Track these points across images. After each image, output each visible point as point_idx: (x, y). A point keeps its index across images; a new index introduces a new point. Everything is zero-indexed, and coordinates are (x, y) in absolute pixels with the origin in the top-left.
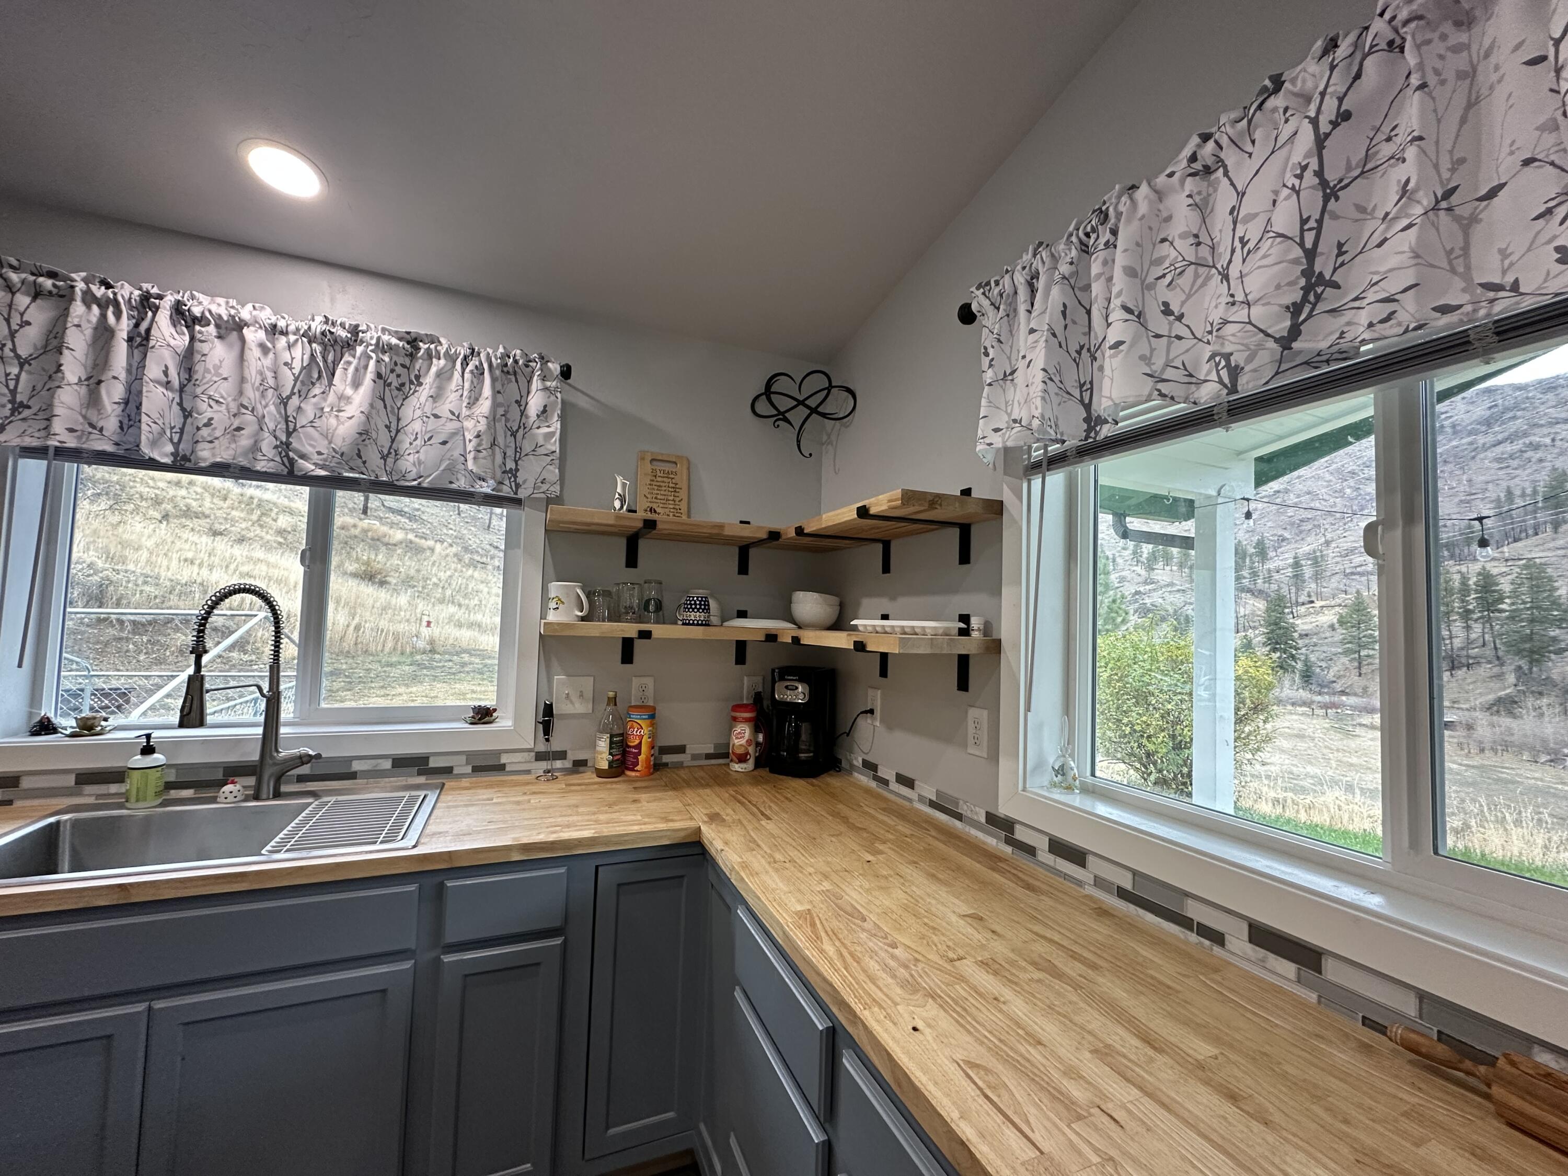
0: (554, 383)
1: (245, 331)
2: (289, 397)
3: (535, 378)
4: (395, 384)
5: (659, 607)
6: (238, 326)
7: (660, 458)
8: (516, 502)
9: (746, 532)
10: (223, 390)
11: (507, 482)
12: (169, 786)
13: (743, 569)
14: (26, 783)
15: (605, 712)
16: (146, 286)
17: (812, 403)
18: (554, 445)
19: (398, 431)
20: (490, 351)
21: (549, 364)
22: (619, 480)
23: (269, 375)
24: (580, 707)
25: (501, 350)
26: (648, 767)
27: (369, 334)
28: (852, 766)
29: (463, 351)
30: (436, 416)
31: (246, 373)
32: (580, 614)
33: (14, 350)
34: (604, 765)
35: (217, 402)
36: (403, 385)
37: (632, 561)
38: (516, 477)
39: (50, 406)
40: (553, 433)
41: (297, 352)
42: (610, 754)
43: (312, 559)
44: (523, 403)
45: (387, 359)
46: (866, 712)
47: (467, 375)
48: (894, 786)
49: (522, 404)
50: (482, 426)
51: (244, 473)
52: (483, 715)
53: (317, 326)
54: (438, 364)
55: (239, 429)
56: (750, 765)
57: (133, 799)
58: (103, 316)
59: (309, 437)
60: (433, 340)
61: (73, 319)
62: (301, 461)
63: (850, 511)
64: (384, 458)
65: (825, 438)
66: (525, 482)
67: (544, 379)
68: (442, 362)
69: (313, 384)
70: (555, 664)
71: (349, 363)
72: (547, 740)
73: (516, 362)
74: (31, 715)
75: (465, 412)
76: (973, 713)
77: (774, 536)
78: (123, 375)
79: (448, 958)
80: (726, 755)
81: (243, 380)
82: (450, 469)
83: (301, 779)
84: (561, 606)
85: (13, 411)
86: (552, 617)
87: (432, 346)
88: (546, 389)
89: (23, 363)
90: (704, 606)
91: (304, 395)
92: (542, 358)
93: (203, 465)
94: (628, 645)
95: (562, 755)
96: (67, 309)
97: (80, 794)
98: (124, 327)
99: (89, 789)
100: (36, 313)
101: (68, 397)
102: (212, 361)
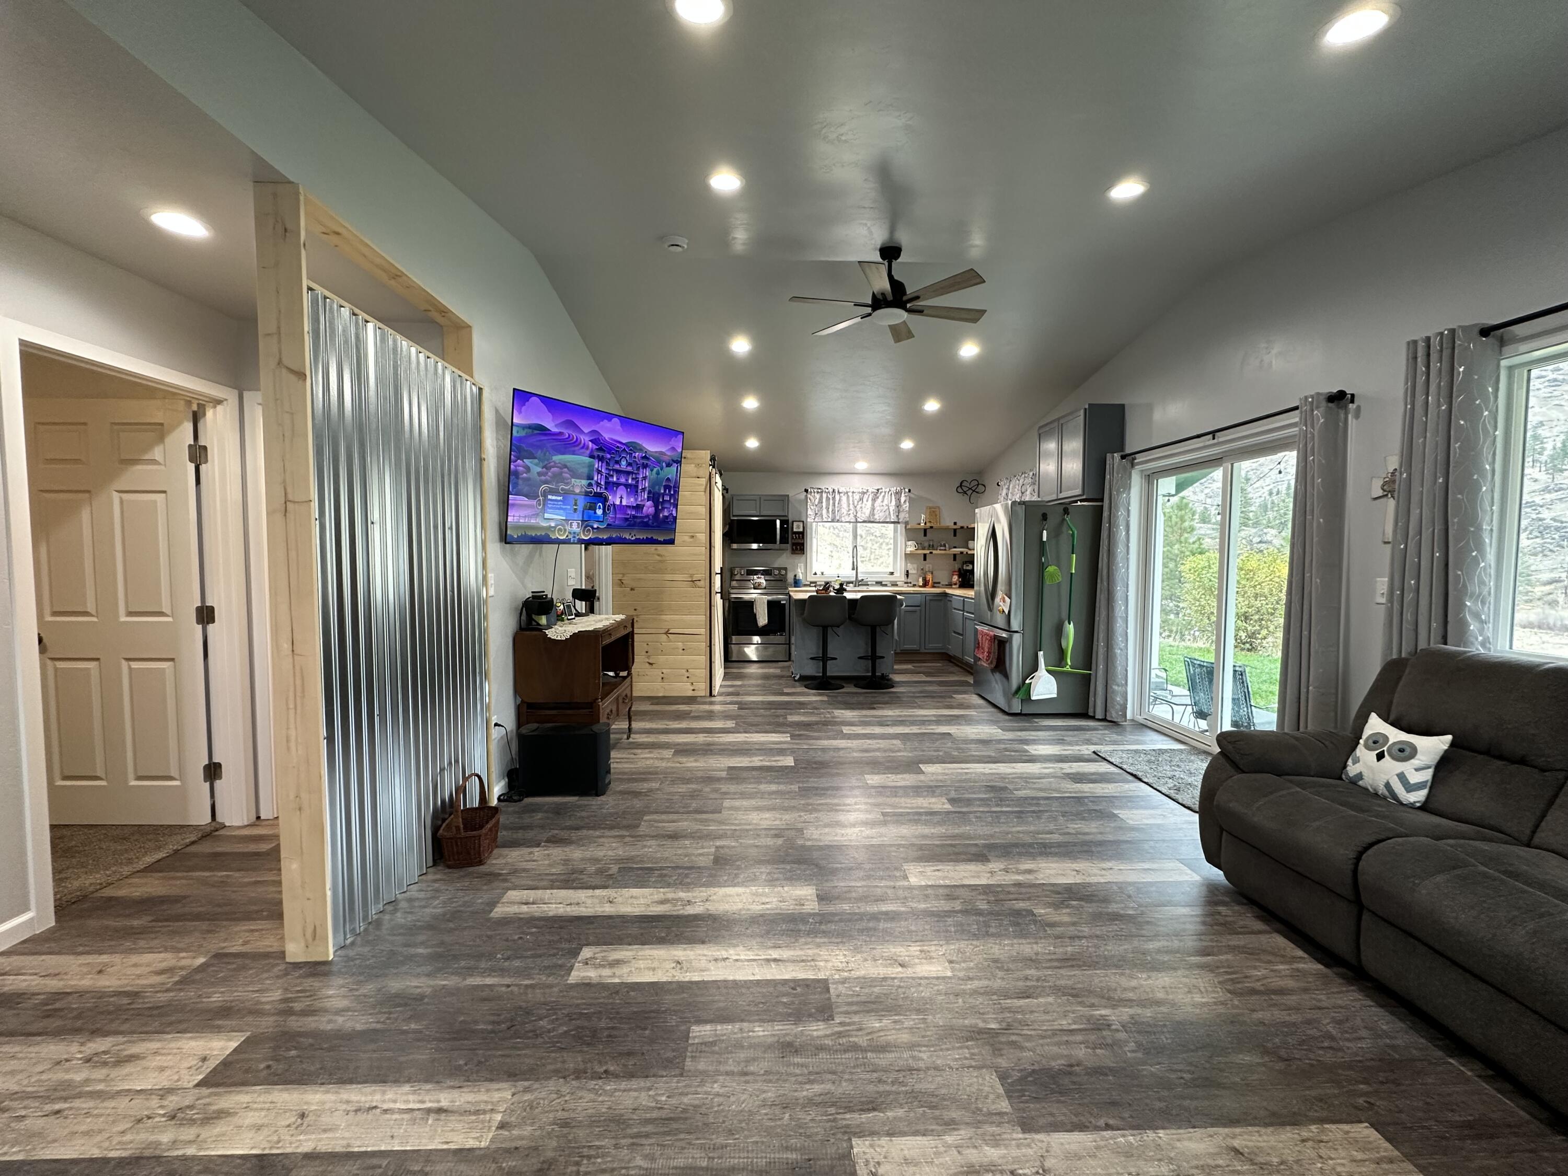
0: (907, 494)
1: (849, 493)
2: (856, 506)
3: (903, 493)
4: (874, 500)
5: (933, 546)
6: (848, 491)
7: (933, 510)
8: (898, 523)
9: (955, 527)
10: (845, 506)
11: (896, 519)
13: (955, 535)
15: (920, 572)
16: (834, 487)
17: (973, 489)
18: (908, 509)
19: (874, 509)
20: (893, 488)
21: (906, 490)
22: (922, 515)
23: (853, 502)
24: (915, 572)
25: (895, 488)
26: (932, 585)
27: (870, 489)
29: (887, 489)
30: (883, 505)
31: (849, 502)
32: (914, 549)
33: (815, 504)
34: (921, 584)
36: (876, 500)
37: (925, 535)
38: (899, 518)
39: (821, 513)
40: (907, 506)
41: (857, 496)
42: (923, 582)
44: (901, 500)
45: (873, 494)
47: (888, 495)
49: (899, 500)
50: (892, 506)
51: (847, 522)
52: (892, 573)
53: (861, 490)
56: (957, 586)
58: (827, 495)
60: (882, 488)
61: (823, 496)
66: (901, 519)
67: (905, 493)
68: (884, 493)
69: (860, 503)
70: (909, 561)
72: (908, 578)
73: (899, 490)
75: (888, 504)
78: (831, 506)
80: (951, 584)
81: (849, 504)
84: (909, 547)
85: (815, 515)
86: (907, 549)
88: (906, 496)
89: (816, 506)
90: (945, 546)
91: (858, 505)
92: (905, 488)
94: (925, 555)
95: (910, 583)
98: (831, 497)
100: (818, 496)
101: (824, 511)
102: (843, 500)
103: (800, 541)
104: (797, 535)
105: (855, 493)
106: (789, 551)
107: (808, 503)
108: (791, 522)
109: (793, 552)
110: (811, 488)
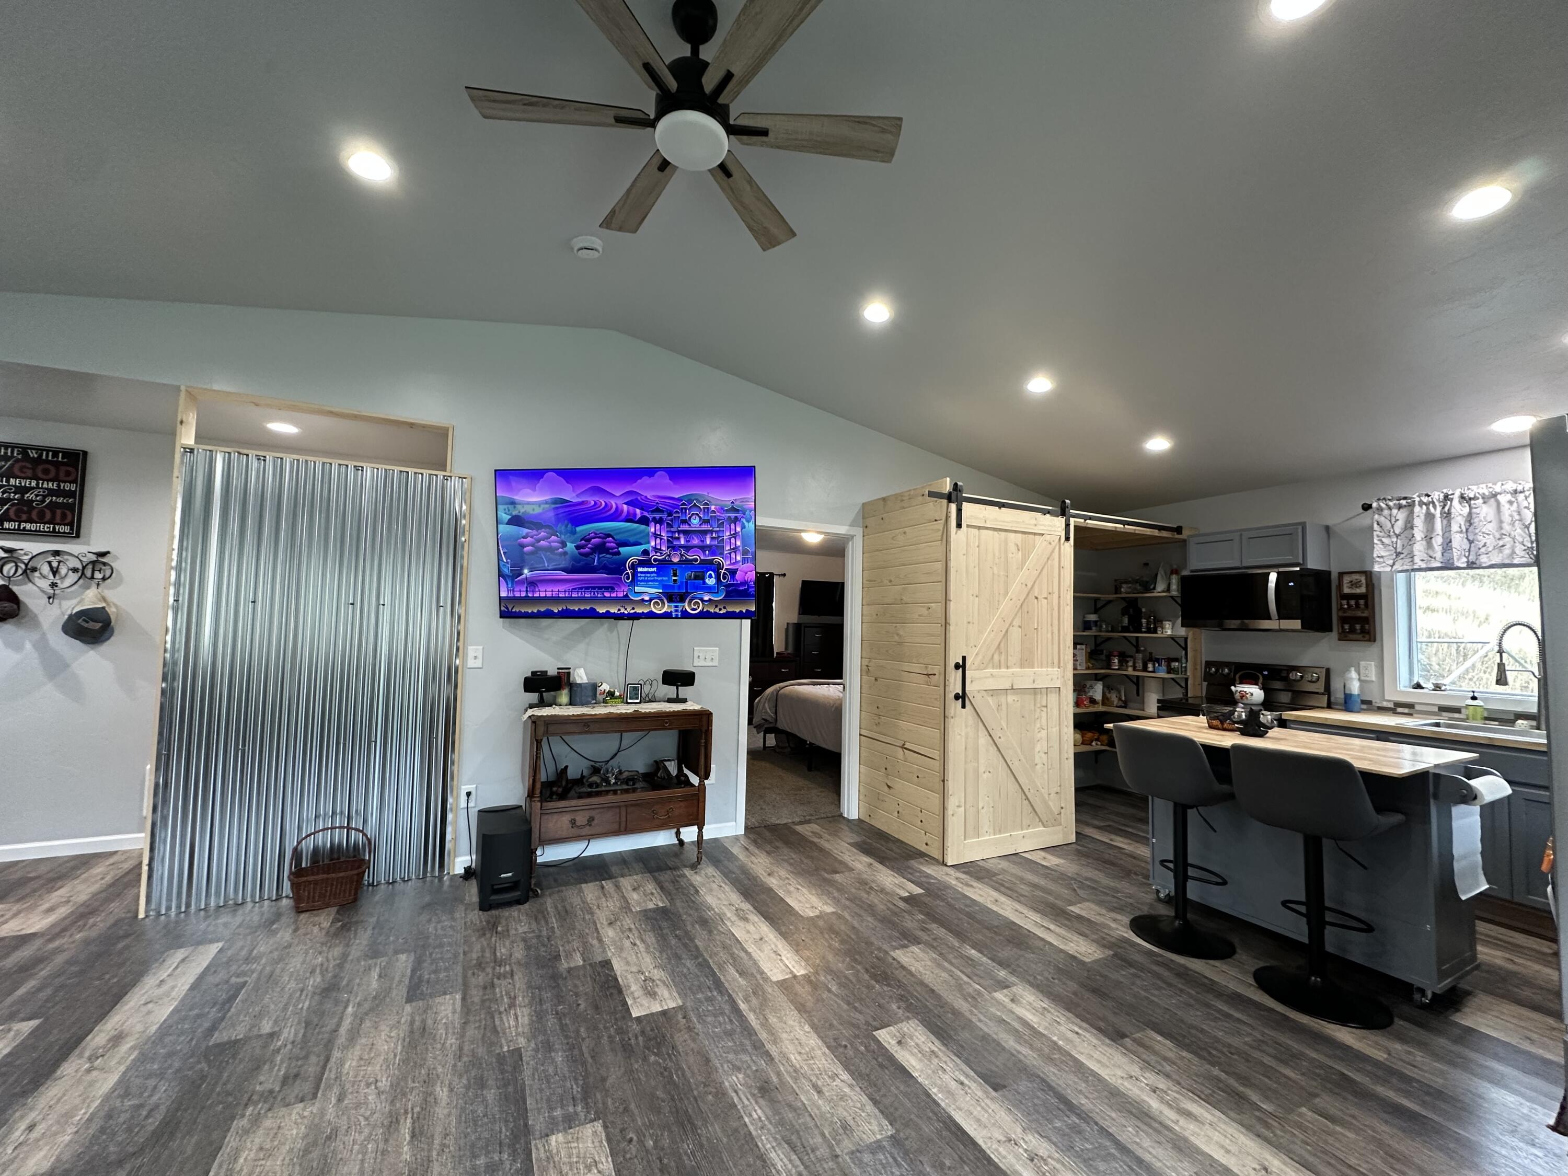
1: (1499, 497)
2: (1530, 524)
10: (1491, 527)
14: (1417, 707)
16: (1445, 491)
23: (1515, 514)
31: (1503, 518)
33: (1393, 532)
35: (1488, 534)
39: (1412, 552)
55: (1502, 546)
57: (1471, 719)
58: (1428, 509)
61: (1416, 514)
74: (1411, 680)
78: (1441, 533)
81: (1501, 522)
85: (1397, 556)
89: (1397, 536)
93: (1484, 565)
96: (1413, 510)
97: (1440, 716)
98: (1438, 513)
99: (1444, 714)
101: (1419, 547)
102: (1482, 516)
103: (1358, 614)
104: (1353, 602)
105: (1521, 492)
106: (1334, 634)
107: (1375, 533)
108: (1334, 576)
109: (1343, 637)
110: (1379, 499)
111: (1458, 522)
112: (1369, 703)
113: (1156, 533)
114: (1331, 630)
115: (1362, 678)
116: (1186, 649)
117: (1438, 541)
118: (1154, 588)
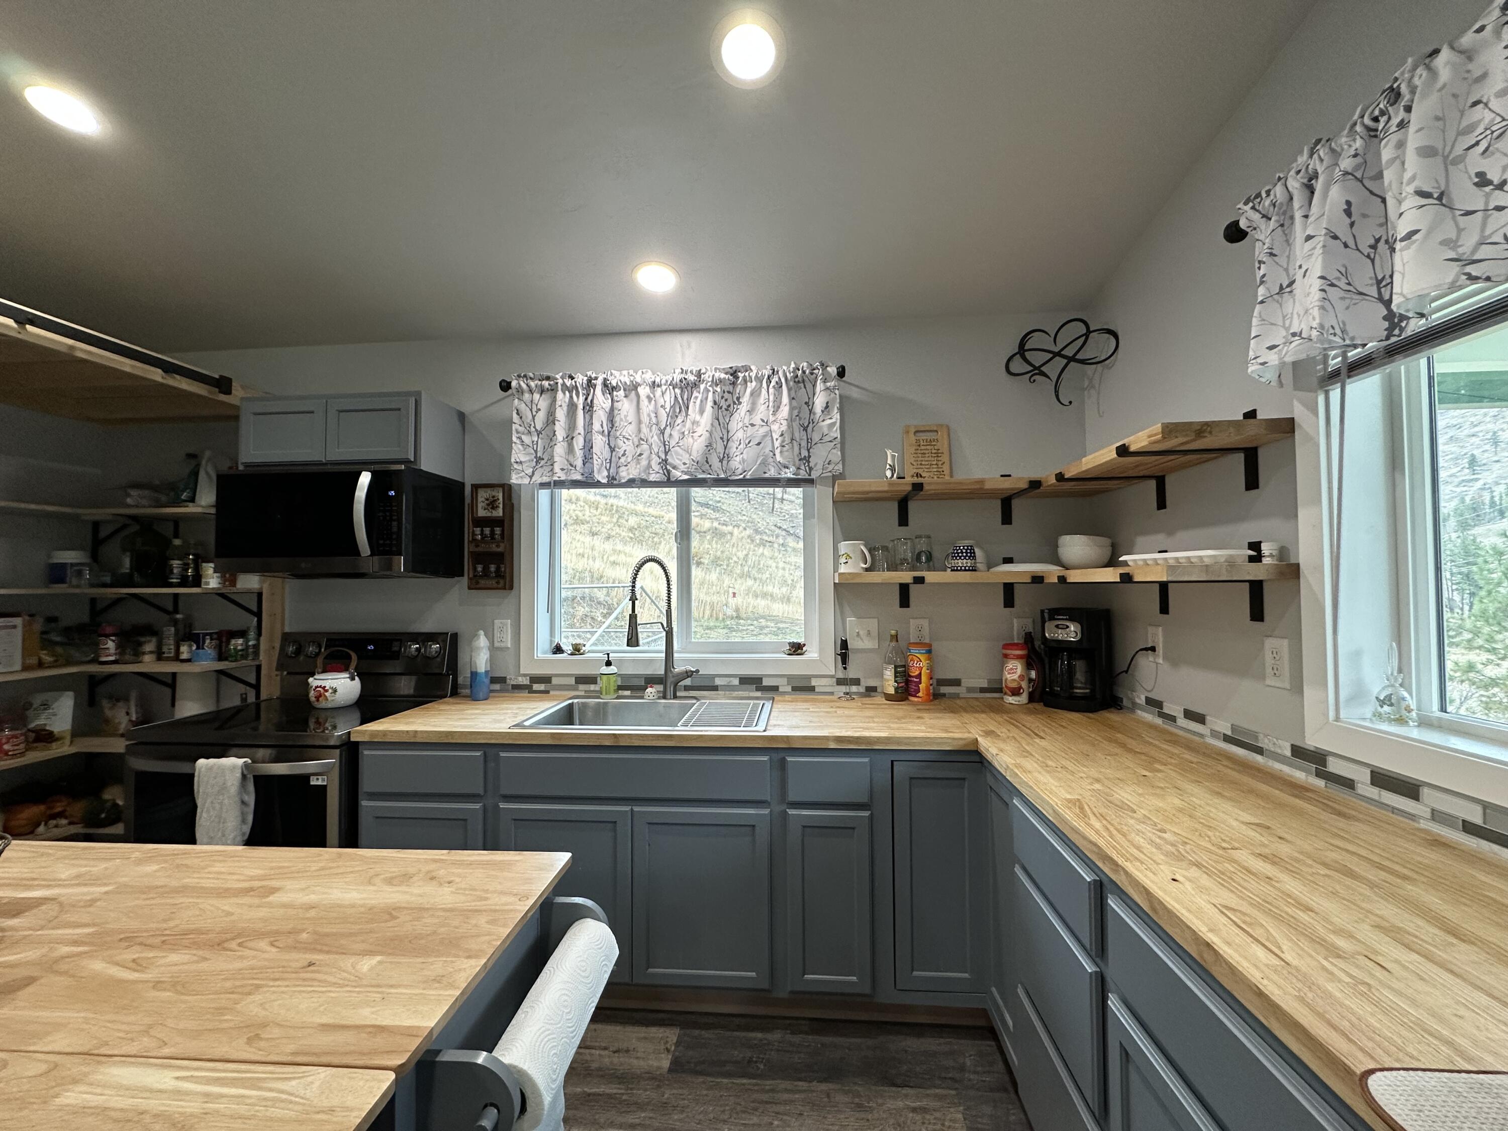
0: (833, 383)
1: (639, 389)
2: (665, 429)
3: (819, 381)
4: (725, 407)
5: (930, 558)
6: (635, 387)
7: (922, 429)
8: (810, 482)
9: (1007, 484)
10: (630, 430)
11: (803, 467)
12: (620, 688)
13: (1007, 518)
14: (555, 681)
15: (889, 647)
16: (589, 373)
17: (1069, 352)
18: (836, 433)
19: (728, 440)
20: (785, 368)
21: (828, 369)
22: (889, 452)
23: (653, 415)
24: (868, 644)
25: (793, 365)
26: (928, 694)
27: (707, 375)
28: (1135, 706)
29: (767, 372)
30: (752, 425)
31: (642, 419)
32: (864, 566)
33: (535, 427)
34: (892, 691)
35: (628, 439)
36: (729, 406)
37: (903, 520)
38: (809, 462)
39: (553, 456)
40: (834, 424)
41: (667, 396)
42: (896, 681)
43: (682, 539)
44: (811, 403)
45: (718, 389)
46: (1146, 649)
47: (771, 390)
48: (1182, 721)
49: (809, 404)
50: (784, 427)
51: (645, 483)
52: (797, 649)
53: (677, 377)
54: (751, 386)
55: (640, 455)
56: (1024, 698)
57: (604, 693)
58: (571, 397)
59: (677, 453)
60: (747, 369)
61: (558, 403)
62: (673, 471)
63: (1110, 451)
64: (721, 461)
65: (1086, 383)
66: (816, 465)
67: (825, 381)
68: (754, 383)
69: (677, 417)
70: (847, 609)
71: (696, 398)
72: (845, 668)
73: (804, 372)
74: (551, 642)
75: (771, 418)
76: (1270, 643)
77: (1035, 485)
78: (582, 433)
79: (791, 812)
80: (1000, 690)
81: (640, 422)
82: (764, 463)
83: (687, 688)
84: (850, 561)
85: (537, 462)
86: (843, 569)
87: (747, 374)
88: (828, 388)
89: (539, 433)
90: (972, 556)
91: (672, 426)
92: (822, 365)
93: (623, 481)
94: (904, 590)
95: (857, 682)
96: (555, 397)
97: (577, 689)
98: (580, 402)
99: (582, 687)
100: (543, 403)
101: (560, 450)
102: (623, 413)
103: (494, 548)
104: (487, 531)
105: (659, 386)
106: (465, 580)
107: (514, 426)
108: (468, 490)
109: (474, 585)
110: (519, 376)
111: (600, 417)
112: (502, 680)
113: (156, 375)
114: (463, 575)
115: (497, 644)
116: (259, 614)
117: (579, 442)
118: (192, 500)
